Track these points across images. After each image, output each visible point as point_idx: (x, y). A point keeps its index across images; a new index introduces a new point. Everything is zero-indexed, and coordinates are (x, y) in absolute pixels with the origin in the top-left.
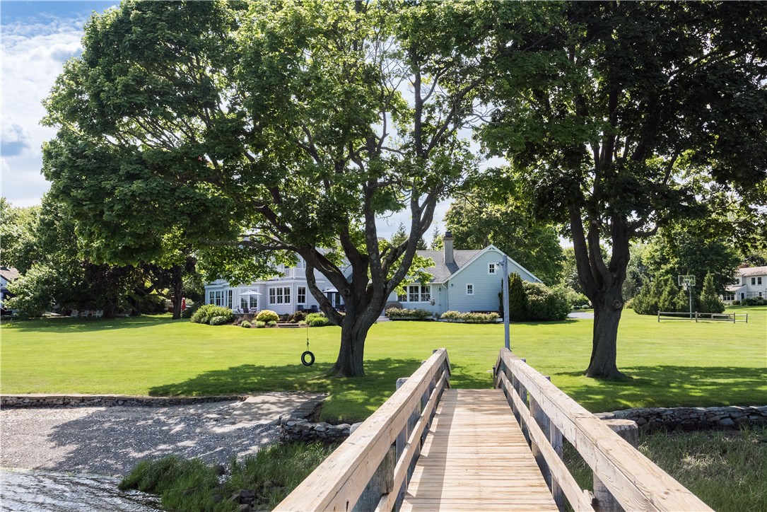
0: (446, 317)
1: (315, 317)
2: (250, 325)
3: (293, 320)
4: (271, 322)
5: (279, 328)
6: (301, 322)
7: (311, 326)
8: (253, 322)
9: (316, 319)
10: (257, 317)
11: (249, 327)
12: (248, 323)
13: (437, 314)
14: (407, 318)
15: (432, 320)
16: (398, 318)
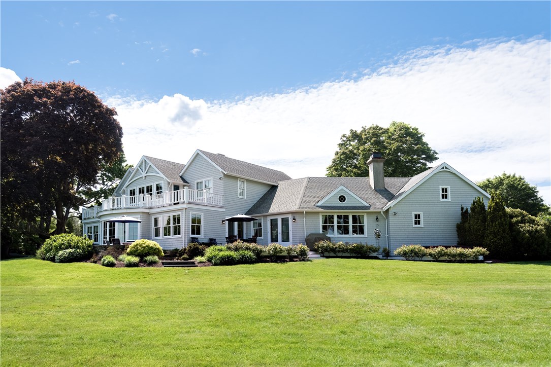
0: (399, 255)
1: (220, 250)
2: (115, 262)
3: (185, 256)
4: (149, 258)
5: (163, 268)
6: (198, 259)
7: (216, 264)
8: (121, 257)
9: (222, 254)
10: (128, 250)
11: (111, 265)
12: (112, 259)
13: (385, 250)
14: (344, 255)
15: (376, 258)
16: (332, 254)
